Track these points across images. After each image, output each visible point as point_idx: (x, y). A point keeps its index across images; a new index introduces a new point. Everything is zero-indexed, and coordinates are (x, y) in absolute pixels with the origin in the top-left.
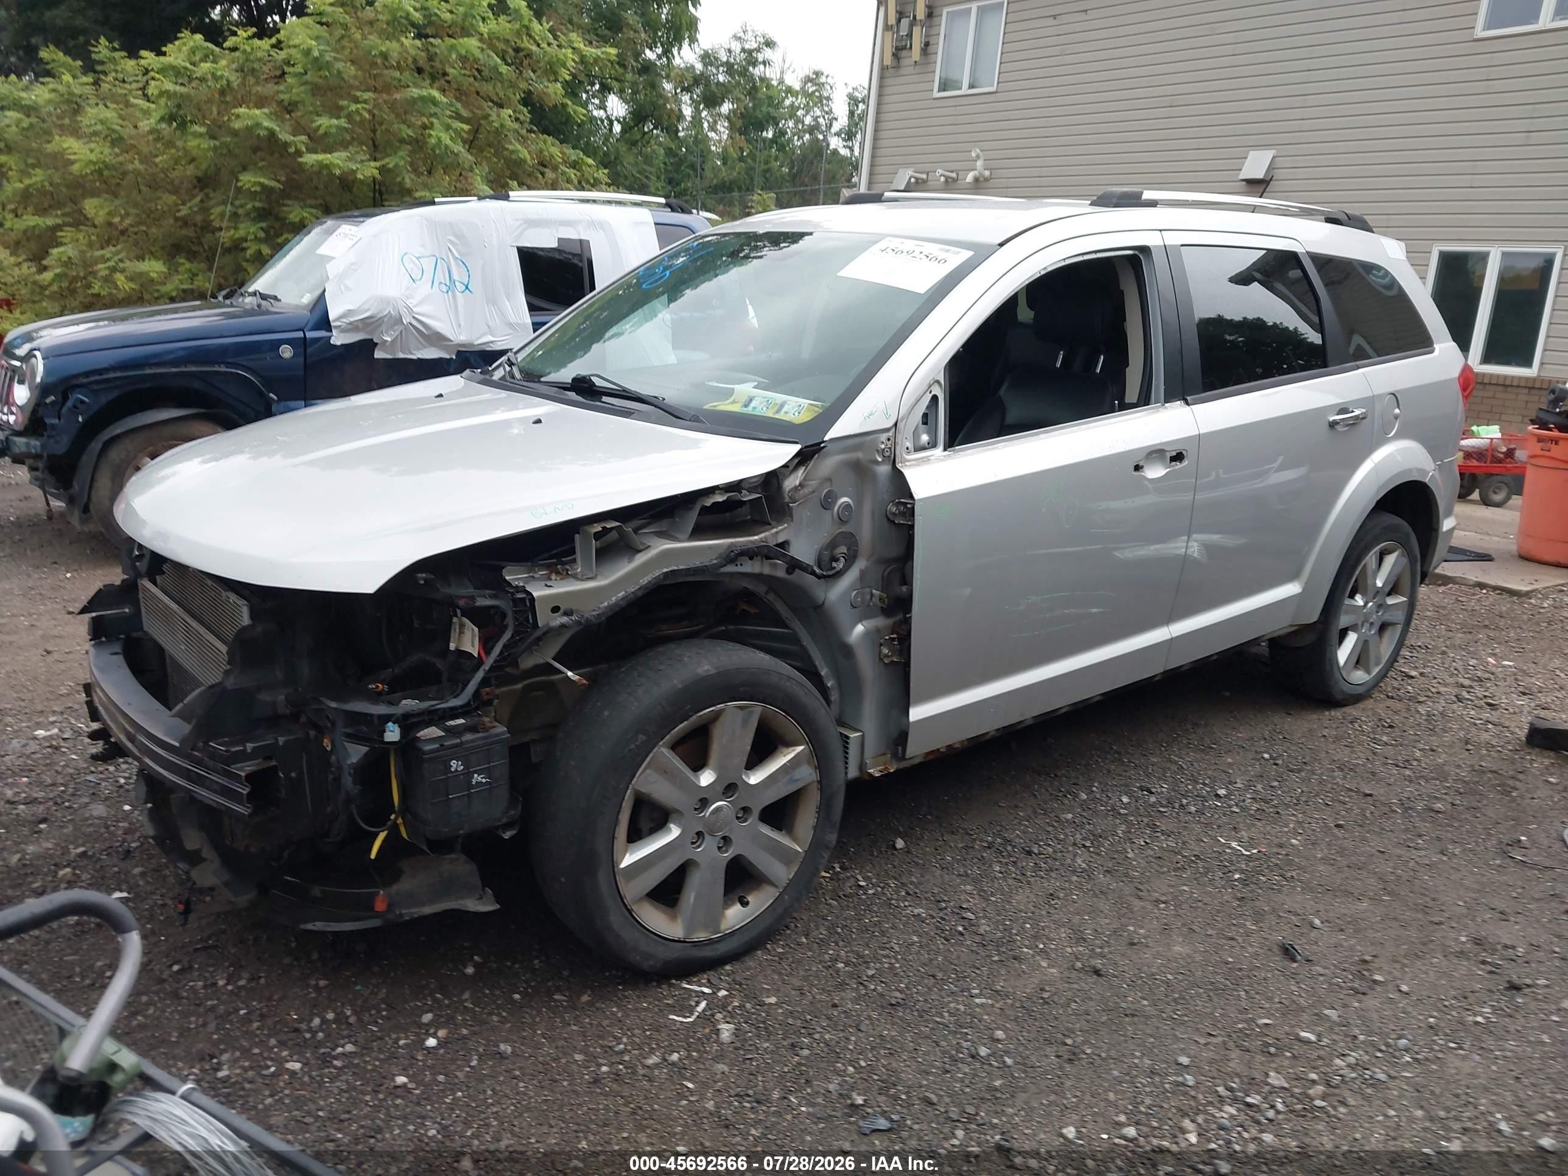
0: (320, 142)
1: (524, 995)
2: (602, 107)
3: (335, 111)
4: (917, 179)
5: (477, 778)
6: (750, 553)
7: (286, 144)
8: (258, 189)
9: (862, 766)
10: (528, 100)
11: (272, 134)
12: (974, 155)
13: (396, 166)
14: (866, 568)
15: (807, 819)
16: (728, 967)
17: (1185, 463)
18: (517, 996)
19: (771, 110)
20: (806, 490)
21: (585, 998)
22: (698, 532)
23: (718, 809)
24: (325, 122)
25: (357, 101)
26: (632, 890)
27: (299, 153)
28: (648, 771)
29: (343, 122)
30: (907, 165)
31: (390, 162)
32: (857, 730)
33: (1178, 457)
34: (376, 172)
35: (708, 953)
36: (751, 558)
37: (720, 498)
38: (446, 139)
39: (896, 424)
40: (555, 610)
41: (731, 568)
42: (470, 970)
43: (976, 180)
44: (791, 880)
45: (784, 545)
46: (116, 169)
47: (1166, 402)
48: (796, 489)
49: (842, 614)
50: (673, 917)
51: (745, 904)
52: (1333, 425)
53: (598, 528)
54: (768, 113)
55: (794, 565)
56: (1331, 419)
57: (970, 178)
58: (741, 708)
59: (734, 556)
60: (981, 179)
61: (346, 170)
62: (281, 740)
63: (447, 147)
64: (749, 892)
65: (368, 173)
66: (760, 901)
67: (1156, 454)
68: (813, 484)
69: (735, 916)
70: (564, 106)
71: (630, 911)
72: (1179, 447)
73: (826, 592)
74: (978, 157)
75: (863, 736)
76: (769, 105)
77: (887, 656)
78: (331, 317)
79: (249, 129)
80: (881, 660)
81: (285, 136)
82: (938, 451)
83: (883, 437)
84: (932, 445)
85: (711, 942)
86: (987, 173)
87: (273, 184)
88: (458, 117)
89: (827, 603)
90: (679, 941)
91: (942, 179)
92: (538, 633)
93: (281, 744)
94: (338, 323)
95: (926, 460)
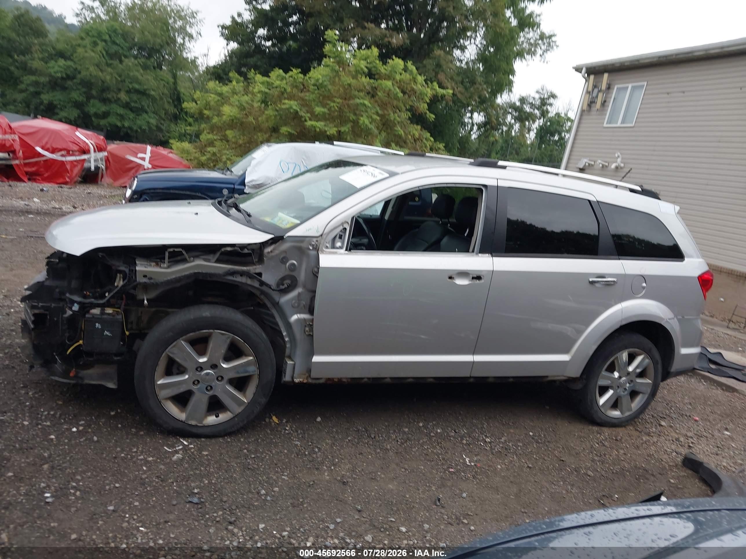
0: (316, 117)
1: (122, 425)
2: (471, 118)
3: (324, 106)
4: (589, 164)
5: (106, 333)
6: (242, 274)
7: (302, 117)
8: (287, 133)
9: (293, 378)
10: (411, 109)
11: (297, 112)
12: (616, 155)
13: (345, 131)
14: (302, 292)
15: (252, 389)
16: (203, 439)
17: (482, 281)
18: (120, 426)
19: (558, 127)
20: (273, 254)
21: (142, 433)
22: (218, 261)
23: (208, 374)
24: (319, 110)
25: (334, 102)
26: (162, 394)
27: (306, 121)
28: (174, 348)
29: (326, 110)
30: (585, 157)
31: (343, 129)
32: (292, 361)
33: (479, 278)
34: (335, 133)
35: (194, 430)
36: (241, 276)
37: (229, 249)
38: (367, 122)
39: (322, 235)
40: (145, 276)
41: (231, 278)
42: (112, 413)
43: (617, 168)
44: (239, 413)
45: (260, 274)
46: (239, 120)
47: (480, 253)
48: (268, 253)
49: (287, 310)
50: (182, 411)
51: (217, 416)
52: (592, 283)
53: (172, 250)
54: (556, 129)
55: (262, 283)
56: (591, 280)
57: (613, 166)
58: (223, 334)
59: (233, 273)
60: (619, 168)
61: (323, 130)
62: (53, 305)
63: (366, 125)
64: (221, 412)
65: (331, 132)
66: (224, 417)
67: (463, 274)
68: (277, 252)
69: (211, 420)
70: (426, 113)
71: (160, 402)
72: (479, 274)
73: (279, 299)
74: (618, 157)
75: (295, 364)
76: (557, 125)
77: (307, 331)
78: (246, 181)
79: (288, 109)
80: (305, 332)
81: (302, 113)
82: (343, 251)
83: (315, 240)
84: (341, 248)
85: (196, 426)
86: (622, 165)
87: (293, 132)
88: (377, 114)
89: (280, 302)
90: (182, 421)
91: (601, 165)
92: (135, 284)
93: (52, 307)
94: (248, 184)
95: (335, 253)
